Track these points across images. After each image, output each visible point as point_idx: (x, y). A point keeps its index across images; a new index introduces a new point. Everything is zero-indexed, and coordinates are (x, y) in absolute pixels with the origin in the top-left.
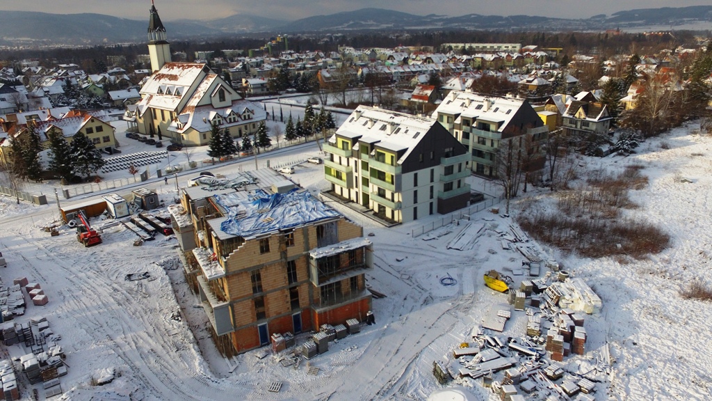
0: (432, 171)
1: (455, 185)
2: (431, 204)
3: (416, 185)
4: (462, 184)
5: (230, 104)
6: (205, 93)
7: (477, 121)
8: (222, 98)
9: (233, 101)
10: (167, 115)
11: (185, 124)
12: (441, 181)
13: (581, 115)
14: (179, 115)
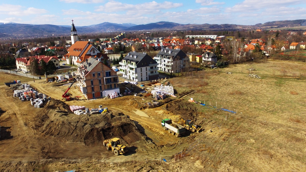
0: (146, 68)
1: (154, 72)
2: (147, 77)
3: (141, 71)
4: (157, 72)
5: (97, 54)
6: (88, 50)
7: (167, 56)
8: (94, 52)
9: (97, 53)
10: (76, 58)
11: (82, 60)
12: (149, 71)
13: (207, 56)
14: (80, 57)
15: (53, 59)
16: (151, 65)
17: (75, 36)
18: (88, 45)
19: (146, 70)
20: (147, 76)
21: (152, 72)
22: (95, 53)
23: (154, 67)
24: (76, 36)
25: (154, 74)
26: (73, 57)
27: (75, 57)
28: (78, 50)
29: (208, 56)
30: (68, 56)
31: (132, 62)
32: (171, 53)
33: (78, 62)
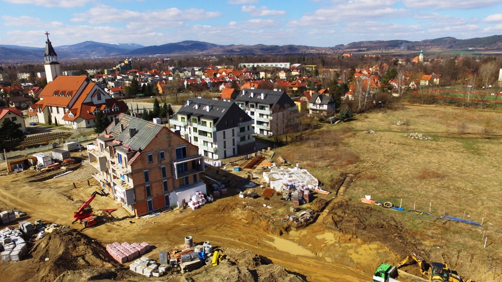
0: (233, 130)
1: (247, 138)
2: (234, 149)
3: (224, 138)
4: (251, 137)
5: (105, 102)
6: (88, 95)
7: (258, 105)
8: (99, 98)
9: (106, 100)
10: (61, 110)
11: (75, 115)
12: (238, 135)
13: (318, 101)
14: (70, 109)
15: (9, 114)
16: (242, 125)
17: (53, 65)
18: (86, 83)
19: (233, 136)
20: (234, 147)
21: (243, 139)
22: (101, 99)
23: (246, 129)
24: (57, 66)
25: (247, 141)
26: (54, 109)
27: (59, 108)
28: (64, 93)
29: (320, 102)
30: (41, 106)
31: (202, 120)
32: (265, 97)
33: (65, 118)
